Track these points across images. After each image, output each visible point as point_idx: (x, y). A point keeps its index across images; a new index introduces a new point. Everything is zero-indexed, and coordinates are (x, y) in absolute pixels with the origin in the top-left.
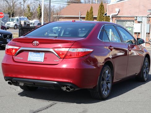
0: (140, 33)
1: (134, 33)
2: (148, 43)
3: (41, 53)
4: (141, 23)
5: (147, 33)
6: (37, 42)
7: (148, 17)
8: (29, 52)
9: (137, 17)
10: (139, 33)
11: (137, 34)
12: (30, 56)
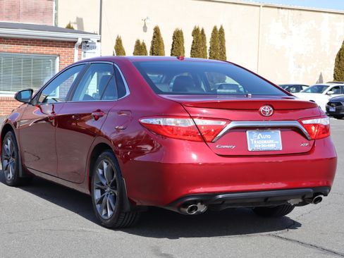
8: (248, 132)
12: (252, 140)
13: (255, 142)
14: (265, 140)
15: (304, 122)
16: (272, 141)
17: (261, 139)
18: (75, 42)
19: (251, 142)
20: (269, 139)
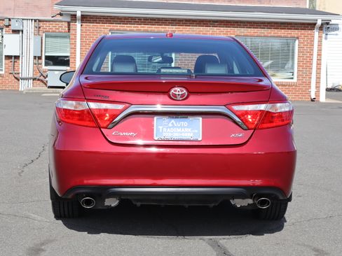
0: (19, 56)
1: (4, 57)
2: (38, 80)
3: (191, 119)
4: (21, 33)
5: (35, 57)
6: (182, 91)
7: (35, 21)
8: (155, 118)
9: (10, 20)
10: (17, 57)
11: (13, 60)
12: (161, 127)
13: (165, 130)
14: (179, 127)
15: (236, 108)
16: (190, 130)
17: (173, 126)
18: (315, 24)
19: (158, 130)
20: (184, 127)
